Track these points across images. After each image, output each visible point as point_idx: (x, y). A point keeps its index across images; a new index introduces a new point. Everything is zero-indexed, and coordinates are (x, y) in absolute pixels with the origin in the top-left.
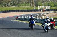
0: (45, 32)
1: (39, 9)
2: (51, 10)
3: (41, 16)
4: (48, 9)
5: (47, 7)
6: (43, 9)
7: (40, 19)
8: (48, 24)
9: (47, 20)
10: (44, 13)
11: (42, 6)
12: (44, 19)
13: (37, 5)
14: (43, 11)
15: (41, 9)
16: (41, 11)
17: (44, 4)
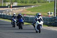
0: (37, 32)
1: (6, 5)
2: (18, 6)
3: (9, 12)
4: (15, 5)
5: (14, 4)
6: (10, 5)
7: (8, 15)
8: (40, 22)
9: (38, 18)
10: (11, 9)
11: (10, 3)
12: (11, 15)
14: (10, 7)
16: (8, 8)
17: (12, 1)
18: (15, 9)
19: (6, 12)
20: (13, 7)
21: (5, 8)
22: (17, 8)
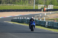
1: (39, 8)
2: (54, 9)
3: (42, 17)
5: (48, 7)
7: (41, 20)
10: (45, 13)
11: (43, 5)
12: (45, 21)
13: (37, 3)
15: (42, 9)
16: (41, 11)
17: (46, 3)
18: (51, 12)
19: (38, 17)
20: (47, 10)
21: (37, 12)
22: (53, 12)
